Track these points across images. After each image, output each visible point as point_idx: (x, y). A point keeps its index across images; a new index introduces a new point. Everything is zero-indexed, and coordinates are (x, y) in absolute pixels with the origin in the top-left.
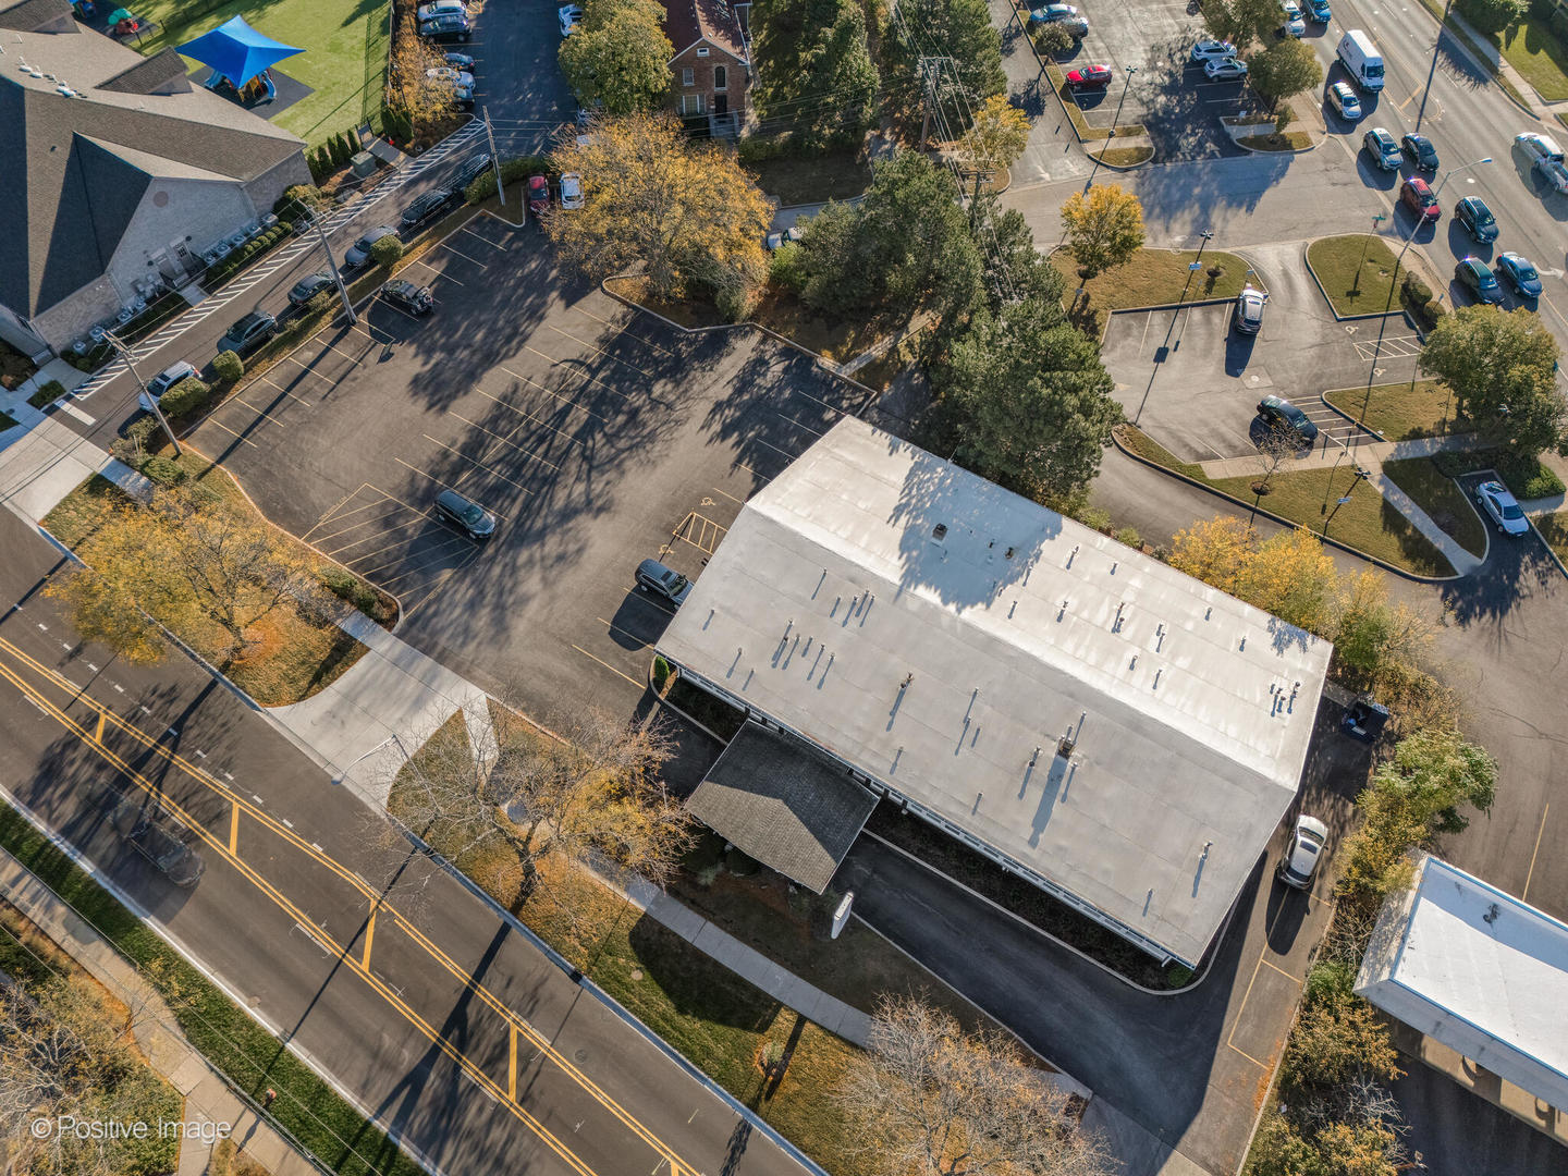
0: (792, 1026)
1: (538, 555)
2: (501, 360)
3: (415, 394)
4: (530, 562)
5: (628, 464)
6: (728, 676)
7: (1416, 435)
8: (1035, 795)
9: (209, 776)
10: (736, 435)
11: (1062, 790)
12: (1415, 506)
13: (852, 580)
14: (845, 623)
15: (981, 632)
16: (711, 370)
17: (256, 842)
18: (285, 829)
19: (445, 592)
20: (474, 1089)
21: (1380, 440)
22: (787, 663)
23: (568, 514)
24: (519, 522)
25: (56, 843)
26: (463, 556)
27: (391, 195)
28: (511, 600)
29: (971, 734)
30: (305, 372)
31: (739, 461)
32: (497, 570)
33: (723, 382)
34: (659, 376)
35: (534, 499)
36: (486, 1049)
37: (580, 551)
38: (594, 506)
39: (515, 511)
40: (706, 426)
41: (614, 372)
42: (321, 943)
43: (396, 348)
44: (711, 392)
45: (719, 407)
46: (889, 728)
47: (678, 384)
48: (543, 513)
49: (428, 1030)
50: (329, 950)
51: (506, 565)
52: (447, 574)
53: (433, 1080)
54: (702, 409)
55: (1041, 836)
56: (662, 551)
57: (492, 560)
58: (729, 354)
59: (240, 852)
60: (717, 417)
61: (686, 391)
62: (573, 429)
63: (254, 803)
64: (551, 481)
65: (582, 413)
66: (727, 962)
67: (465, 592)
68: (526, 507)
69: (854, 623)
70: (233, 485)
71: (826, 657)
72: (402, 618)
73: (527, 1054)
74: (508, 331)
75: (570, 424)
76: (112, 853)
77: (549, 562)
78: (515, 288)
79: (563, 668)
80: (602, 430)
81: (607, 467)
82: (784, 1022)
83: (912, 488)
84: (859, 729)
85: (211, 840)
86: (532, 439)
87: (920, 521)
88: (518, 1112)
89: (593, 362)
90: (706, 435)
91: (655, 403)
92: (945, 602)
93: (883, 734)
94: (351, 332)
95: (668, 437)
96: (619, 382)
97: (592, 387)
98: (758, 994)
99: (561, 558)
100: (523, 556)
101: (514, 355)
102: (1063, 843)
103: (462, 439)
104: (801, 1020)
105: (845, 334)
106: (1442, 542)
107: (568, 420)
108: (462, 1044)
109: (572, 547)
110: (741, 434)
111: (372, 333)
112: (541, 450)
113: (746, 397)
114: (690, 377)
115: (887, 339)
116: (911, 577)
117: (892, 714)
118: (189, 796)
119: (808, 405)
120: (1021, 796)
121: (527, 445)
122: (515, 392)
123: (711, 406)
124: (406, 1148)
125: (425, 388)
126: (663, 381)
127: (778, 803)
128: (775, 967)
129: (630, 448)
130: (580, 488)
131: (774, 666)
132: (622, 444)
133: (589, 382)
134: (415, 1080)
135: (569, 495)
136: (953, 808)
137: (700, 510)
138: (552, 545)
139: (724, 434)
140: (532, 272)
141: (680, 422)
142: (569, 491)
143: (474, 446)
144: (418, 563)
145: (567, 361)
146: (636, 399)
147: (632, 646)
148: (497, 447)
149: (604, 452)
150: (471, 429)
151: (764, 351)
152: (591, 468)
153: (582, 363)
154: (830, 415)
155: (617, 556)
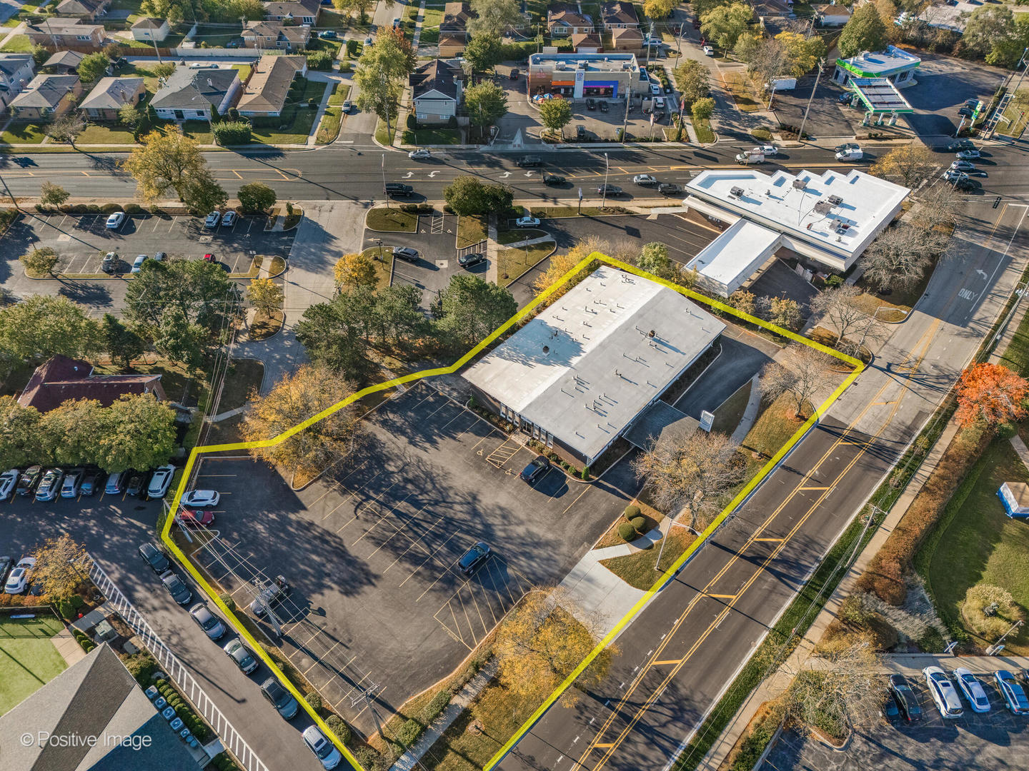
1: (501, 527)
2: (344, 547)
4: (504, 531)
5: (444, 485)
6: (609, 433)
7: (485, 232)
8: (666, 349)
9: (635, 680)
10: (435, 438)
12: (522, 242)
14: (587, 388)
15: (596, 348)
16: (384, 444)
17: (674, 651)
18: (666, 638)
19: (521, 571)
20: (780, 554)
21: (486, 241)
22: (604, 412)
23: (475, 513)
24: (477, 536)
26: (499, 563)
27: (144, 617)
28: (529, 540)
29: (641, 361)
30: (322, 663)
31: (454, 438)
32: (508, 546)
33: (395, 440)
34: (382, 467)
35: (461, 528)
36: (764, 550)
37: (501, 508)
38: (472, 500)
39: (469, 538)
40: (425, 450)
41: (371, 488)
42: (724, 617)
44: (401, 445)
45: (412, 442)
46: (638, 385)
47: (389, 459)
48: (471, 524)
49: (760, 571)
50: (727, 613)
51: (506, 542)
52: (509, 571)
53: (779, 569)
54: (412, 450)
55: (682, 351)
56: (509, 473)
57: (502, 549)
59: (680, 659)
60: (420, 444)
61: (397, 456)
62: (413, 509)
63: (652, 654)
64: (449, 521)
65: (401, 505)
67: (523, 561)
68: (468, 533)
69: (587, 385)
70: (419, 698)
71: (603, 398)
73: (764, 535)
75: (409, 511)
76: (680, 725)
77: (506, 522)
79: (576, 518)
80: (417, 496)
81: (445, 494)
83: (513, 359)
84: (637, 394)
85: (672, 674)
86: (416, 529)
87: (533, 358)
88: (787, 539)
89: (361, 498)
90: (432, 450)
91: (402, 470)
92: (580, 356)
94: (290, 635)
95: (430, 466)
96: (381, 486)
97: (381, 500)
99: (504, 517)
100: (500, 534)
101: (341, 539)
102: (684, 346)
103: (407, 565)
106: (539, 241)
107: (404, 511)
108: (764, 558)
109: (498, 512)
110: (435, 436)
111: (295, 621)
112: (425, 525)
113: (409, 431)
114: (387, 453)
117: (631, 382)
118: (647, 689)
119: (422, 406)
120: (665, 353)
121: (420, 532)
122: (374, 538)
123: (412, 446)
126: (386, 466)
127: (665, 428)
129: (434, 484)
130: (457, 507)
131: (606, 416)
132: (429, 486)
133: (377, 501)
134: (779, 576)
137: (485, 456)
138: (496, 521)
139: (433, 442)
141: (420, 460)
142: (459, 512)
143: (415, 559)
144: (501, 586)
145: (355, 511)
146: (397, 479)
147: (566, 489)
148: (419, 547)
149: (433, 495)
150: (400, 561)
151: (377, 420)
152: (444, 502)
153: (361, 504)
154: (431, 399)
155: (509, 493)
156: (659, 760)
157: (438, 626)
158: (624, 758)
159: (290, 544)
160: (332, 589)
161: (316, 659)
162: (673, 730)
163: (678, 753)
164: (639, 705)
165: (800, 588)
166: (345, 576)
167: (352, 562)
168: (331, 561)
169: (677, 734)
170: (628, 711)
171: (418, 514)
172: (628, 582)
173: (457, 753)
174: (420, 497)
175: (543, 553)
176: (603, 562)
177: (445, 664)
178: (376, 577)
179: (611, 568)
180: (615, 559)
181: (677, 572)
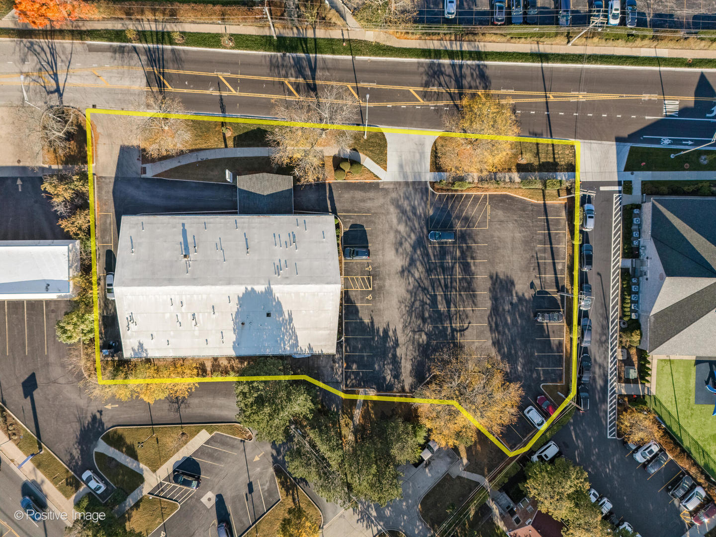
0: (228, 143)
1: (409, 240)
2: (491, 312)
3: (507, 277)
4: (409, 236)
5: (409, 296)
6: (305, 221)
7: (137, 505)
8: (190, 239)
9: (438, 104)
10: (381, 334)
11: (183, 246)
12: (126, 464)
13: (287, 278)
14: (280, 261)
15: (235, 284)
16: (412, 360)
17: (408, 96)
18: (403, 105)
19: (426, 207)
20: (297, 77)
21: (149, 493)
22: (289, 236)
23: (412, 262)
24: (425, 248)
25: (460, 61)
26: (432, 222)
27: (608, 367)
28: (404, 218)
29: (219, 247)
30: (553, 259)
31: (372, 323)
32: (417, 226)
33: (403, 356)
34: (428, 344)
35: (428, 261)
36: (301, 88)
37: (397, 250)
38: (405, 272)
39: (430, 251)
40: (395, 331)
41: (446, 335)
42: (366, 84)
43: (532, 292)
44: (404, 348)
45: (397, 344)
46: (245, 234)
47: (419, 345)
48: (421, 258)
49: (318, 82)
50: (362, 84)
51: (416, 229)
52: (431, 212)
53: (308, 73)
54: (402, 339)
55: (182, 228)
56: (370, 267)
57: (421, 228)
58: (411, 372)
59: (409, 91)
60: (394, 338)
61: (413, 343)
62: (439, 298)
63: (418, 106)
64: (429, 271)
65: (442, 307)
66: (256, 149)
67: (420, 211)
68: (428, 255)
69: (277, 263)
70: (530, 198)
71: (278, 245)
72: (430, 189)
73: (291, 93)
74: (501, 329)
75: (442, 300)
76: (443, 69)
77: (403, 240)
78: (516, 353)
79: (369, 204)
80: (429, 305)
81: (415, 290)
82: (230, 143)
83: (292, 332)
84: (254, 228)
85: (421, 89)
86: (449, 284)
87: (281, 319)
88: (282, 79)
89: (457, 334)
90: (392, 327)
91: (420, 330)
92: (252, 289)
93: (245, 231)
94: (555, 287)
95: (404, 317)
96: (440, 332)
97: (448, 322)
98: (242, 146)
99: (401, 244)
100: (413, 236)
101: (488, 319)
102: (175, 229)
103: (473, 268)
104: (226, 146)
105: (375, 414)
106: (111, 452)
107: (444, 302)
108: (308, 85)
109: (400, 250)
110: (380, 336)
111: (547, 293)
112: (442, 281)
113: (390, 355)
114: (417, 351)
115: (358, 422)
116: (269, 292)
117: (246, 239)
118: (438, 96)
119: (365, 366)
120: (194, 236)
121: (449, 280)
122: (473, 302)
123: (399, 342)
124: (303, 55)
125: (506, 282)
126: (425, 343)
127: (265, 193)
128: (242, 156)
129: (413, 303)
130: (417, 275)
131: (293, 233)
132: (417, 304)
133: (451, 323)
134: (313, 70)
135: (418, 270)
136: (212, 220)
137: (370, 292)
138: (407, 246)
139: (386, 332)
140: (517, 365)
141: (405, 327)
142: (419, 272)
143: (466, 268)
144: (443, 210)
145: (467, 328)
146: (429, 327)
147: (353, 226)
148: (458, 273)
149: (421, 296)
150: (473, 274)
151: (399, 382)
152: (420, 286)
153: (460, 331)
154: (354, 366)
155: (383, 255)
156: (467, 68)
157: (490, 221)
158: (480, 83)
159: (513, 342)
160: (516, 293)
161: (554, 264)
162: (449, 71)
163: (457, 62)
164: (450, 94)
165: (312, 55)
166: (504, 294)
167: (495, 299)
168: (504, 310)
169: (448, 67)
170: (457, 97)
171: (440, 293)
172: (386, 146)
173: (539, 158)
174: (428, 301)
175: (406, 205)
176: (385, 168)
177: (504, 202)
178: (491, 277)
179: (386, 161)
180: (378, 163)
181: (358, 125)
